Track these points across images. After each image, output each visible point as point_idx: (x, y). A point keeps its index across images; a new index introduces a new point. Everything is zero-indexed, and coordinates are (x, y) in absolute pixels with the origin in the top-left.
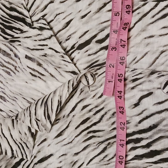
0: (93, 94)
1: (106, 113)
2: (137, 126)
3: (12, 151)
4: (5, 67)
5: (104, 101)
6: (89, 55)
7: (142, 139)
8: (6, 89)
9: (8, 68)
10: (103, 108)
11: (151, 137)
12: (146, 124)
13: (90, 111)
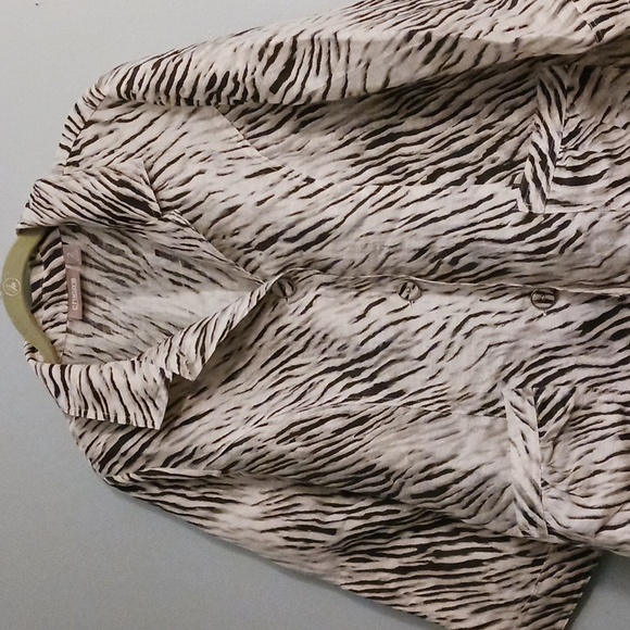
0: (293, 307)
1: (313, 337)
2: (357, 349)
3: (128, 415)
4: (114, 272)
5: (310, 319)
6: (278, 257)
7: (364, 369)
8: (114, 312)
9: (121, 274)
10: (308, 330)
11: (376, 363)
12: (371, 345)
13: (289, 334)
